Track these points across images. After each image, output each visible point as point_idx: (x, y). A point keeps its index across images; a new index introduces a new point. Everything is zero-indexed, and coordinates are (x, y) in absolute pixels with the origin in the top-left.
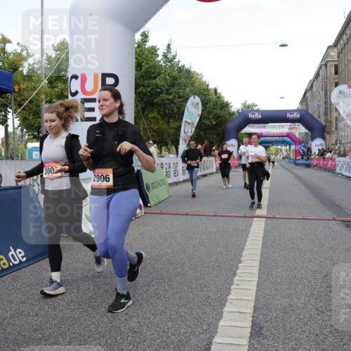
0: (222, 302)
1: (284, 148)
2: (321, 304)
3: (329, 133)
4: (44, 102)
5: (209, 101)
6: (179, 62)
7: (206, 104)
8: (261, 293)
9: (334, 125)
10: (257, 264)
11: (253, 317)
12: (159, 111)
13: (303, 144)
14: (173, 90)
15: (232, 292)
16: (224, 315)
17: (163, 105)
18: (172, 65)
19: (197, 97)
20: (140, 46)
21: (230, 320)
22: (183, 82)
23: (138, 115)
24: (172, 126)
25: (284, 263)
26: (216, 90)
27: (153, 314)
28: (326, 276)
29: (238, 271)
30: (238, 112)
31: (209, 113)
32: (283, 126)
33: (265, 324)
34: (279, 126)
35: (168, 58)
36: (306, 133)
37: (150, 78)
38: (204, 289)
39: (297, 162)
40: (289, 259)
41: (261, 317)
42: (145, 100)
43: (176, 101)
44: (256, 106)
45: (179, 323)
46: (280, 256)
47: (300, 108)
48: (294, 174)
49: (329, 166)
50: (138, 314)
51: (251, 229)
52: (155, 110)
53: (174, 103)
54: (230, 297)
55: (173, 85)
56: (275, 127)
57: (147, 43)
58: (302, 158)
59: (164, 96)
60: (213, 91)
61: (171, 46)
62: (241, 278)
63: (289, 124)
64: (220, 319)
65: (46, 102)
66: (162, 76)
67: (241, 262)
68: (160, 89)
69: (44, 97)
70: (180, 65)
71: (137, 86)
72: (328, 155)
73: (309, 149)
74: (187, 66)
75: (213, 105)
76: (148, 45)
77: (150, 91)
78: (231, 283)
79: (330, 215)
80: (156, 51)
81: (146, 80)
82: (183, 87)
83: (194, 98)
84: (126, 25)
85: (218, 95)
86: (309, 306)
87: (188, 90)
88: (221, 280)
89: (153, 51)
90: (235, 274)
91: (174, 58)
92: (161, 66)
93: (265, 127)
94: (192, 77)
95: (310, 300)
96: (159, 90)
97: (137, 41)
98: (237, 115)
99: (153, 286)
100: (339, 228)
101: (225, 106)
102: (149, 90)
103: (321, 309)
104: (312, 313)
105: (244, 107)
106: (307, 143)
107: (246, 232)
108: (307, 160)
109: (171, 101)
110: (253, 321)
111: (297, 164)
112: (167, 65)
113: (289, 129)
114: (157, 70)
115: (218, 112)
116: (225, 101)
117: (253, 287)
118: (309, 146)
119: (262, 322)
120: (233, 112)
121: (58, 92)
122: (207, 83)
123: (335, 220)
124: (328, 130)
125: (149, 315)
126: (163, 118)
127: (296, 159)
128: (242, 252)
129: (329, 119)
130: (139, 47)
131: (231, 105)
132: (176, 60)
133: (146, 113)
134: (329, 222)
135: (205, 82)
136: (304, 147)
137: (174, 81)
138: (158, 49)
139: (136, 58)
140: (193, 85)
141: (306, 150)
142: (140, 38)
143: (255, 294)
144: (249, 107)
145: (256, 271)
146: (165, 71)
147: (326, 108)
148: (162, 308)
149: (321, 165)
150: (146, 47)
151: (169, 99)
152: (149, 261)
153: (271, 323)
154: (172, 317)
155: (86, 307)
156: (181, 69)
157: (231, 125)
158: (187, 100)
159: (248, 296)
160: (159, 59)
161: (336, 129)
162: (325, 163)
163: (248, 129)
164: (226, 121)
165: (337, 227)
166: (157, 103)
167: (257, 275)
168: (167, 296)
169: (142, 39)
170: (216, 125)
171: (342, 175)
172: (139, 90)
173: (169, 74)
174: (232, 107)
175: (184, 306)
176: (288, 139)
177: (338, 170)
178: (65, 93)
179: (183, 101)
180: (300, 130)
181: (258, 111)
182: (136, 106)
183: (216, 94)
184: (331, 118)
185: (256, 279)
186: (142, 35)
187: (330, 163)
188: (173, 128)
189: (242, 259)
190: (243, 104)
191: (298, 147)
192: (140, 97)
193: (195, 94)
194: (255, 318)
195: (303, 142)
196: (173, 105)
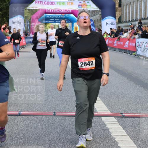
32: (72, 4)
34: (68, 3)
56: (64, 4)
93: (53, 4)
113: (79, 6)
149: (115, 45)
161: (120, 6)
162: (122, 43)
187: (127, 43)
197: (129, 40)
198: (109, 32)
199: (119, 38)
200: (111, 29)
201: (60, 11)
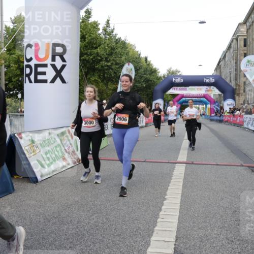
0: (150, 233)
1: (201, 106)
2: (231, 235)
3: (238, 94)
4: (3, 66)
5: (141, 68)
6: (116, 35)
7: (138, 70)
8: (181, 225)
9: (243, 88)
10: (179, 201)
11: (175, 245)
12: (99, 76)
13: (217, 104)
14: (112, 58)
15: (158, 224)
16: (151, 243)
17: (102, 70)
18: (110, 37)
19: (130, 64)
20: (85, 21)
21: (157, 248)
22: (119, 52)
23: (82, 78)
24: (110, 87)
25: (201, 201)
26: (146, 59)
27: (93, 243)
28: (235, 211)
29: (163, 207)
30: (164, 76)
31: (141, 77)
32: (201, 89)
33: (185, 251)
34: (197, 89)
35: (107, 32)
36: (219, 95)
37: (92, 47)
38: (136, 222)
39: (212, 118)
40: (204, 197)
41: (181, 245)
42: (88, 66)
43: (113, 67)
44: (179, 72)
45: (114, 250)
46: (197, 195)
47: (215, 74)
48: (209, 128)
49: (238, 121)
50: (81, 243)
51: (174, 173)
52: (96, 74)
53: (112, 69)
54: (156, 228)
55: (111, 54)
56: (194, 89)
57: (90, 19)
58: (216, 115)
59: (103, 63)
60: (144, 59)
61: (110, 22)
62: (165, 213)
63: (206, 87)
64: (148, 247)
65: (5, 66)
66: (102, 46)
67: (165, 199)
68: (101, 57)
69: (3, 62)
70: (117, 38)
71: (81, 54)
72: (238, 113)
73: (222, 108)
74: (123, 39)
75: (144, 71)
76: (91, 20)
77: (92, 59)
78: (157, 216)
79: (239, 162)
80: (97, 26)
81: (89, 49)
82: (119, 56)
83: (129, 65)
84: (72, 4)
85: (148, 63)
86: (221, 236)
87: (123, 58)
88: (148, 214)
89: (95, 25)
90: (161, 210)
91: (113, 32)
92: (101, 38)
93: (186, 90)
94: (127, 48)
95: (221, 231)
96: (99, 58)
97: (81, 16)
98: (163, 79)
99: (93, 219)
100: (245, 172)
101: (154, 72)
102: (91, 57)
103: (231, 239)
104: (224, 242)
105: (169, 72)
106: (220, 103)
107: (170, 175)
108: (220, 116)
109: (109, 67)
110: (175, 248)
111: (211, 120)
112: (106, 37)
113: (206, 91)
114: (98, 41)
115: (148, 76)
116: (154, 67)
117: (175, 221)
118: (222, 105)
119: (182, 249)
120: (160, 77)
121: (15, 58)
122: (139, 53)
123: (243, 166)
124: (237, 92)
125: (89, 243)
126: (102, 81)
127: (211, 116)
128: (166, 191)
129: (238, 83)
130: (83, 22)
131: (158, 71)
132: (114, 33)
133: (88, 76)
134: (237, 167)
135: (137, 52)
136: (218, 106)
137: (112, 51)
138: (99, 24)
139: (81, 31)
140: (127, 54)
141: (219, 109)
142: (84, 14)
143: (177, 226)
144: (173, 73)
145: (178, 207)
146: (105, 43)
147: (236, 74)
148: (101, 238)
149: (231, 121)
150: (89, 22)
151: (108, 66)
152: (90, 199)
153: (190, 250)
154: (109, 245)
155: (38, 237)
156: (118, 41)
157: (158, 88)
158: (122, 66)
159: (171, 227)
160: (100, 32)
161: (244, 91)
162: (235, 119)
163: (172, 91)
164: (154, 84)
165: (244, 171)
166: (97, 69)
167: (179, 210)
168: (105, 227)
169: (86, 16)
170: (146, 87)
171: (248, 129)
172: (83, 58)
173: (108, 45)
174: (159, 72)
175: (119, 235)
176: (204, 99)
177: (245, 125)
178: (21, 59)
179: (119, 68)
180: (214, 92)
181: (180, 76)
182: (81, 71)
183: (146, 62)
184: (239, 82)
185: (178, 213)
186: (86, 12)
187: (238, 119)
188: (110, 89)
189: (166, 197)
190: (168, 71)
191: (213, 106)
192: (83, 63)
193: (129, 62)
194: (177, 246)
195: (217, 102)
196: (111, 70)
197: (240, 116)
198: (228, 111)
199: (234, 115)
200: (230, 108)
201: (195, 96)
